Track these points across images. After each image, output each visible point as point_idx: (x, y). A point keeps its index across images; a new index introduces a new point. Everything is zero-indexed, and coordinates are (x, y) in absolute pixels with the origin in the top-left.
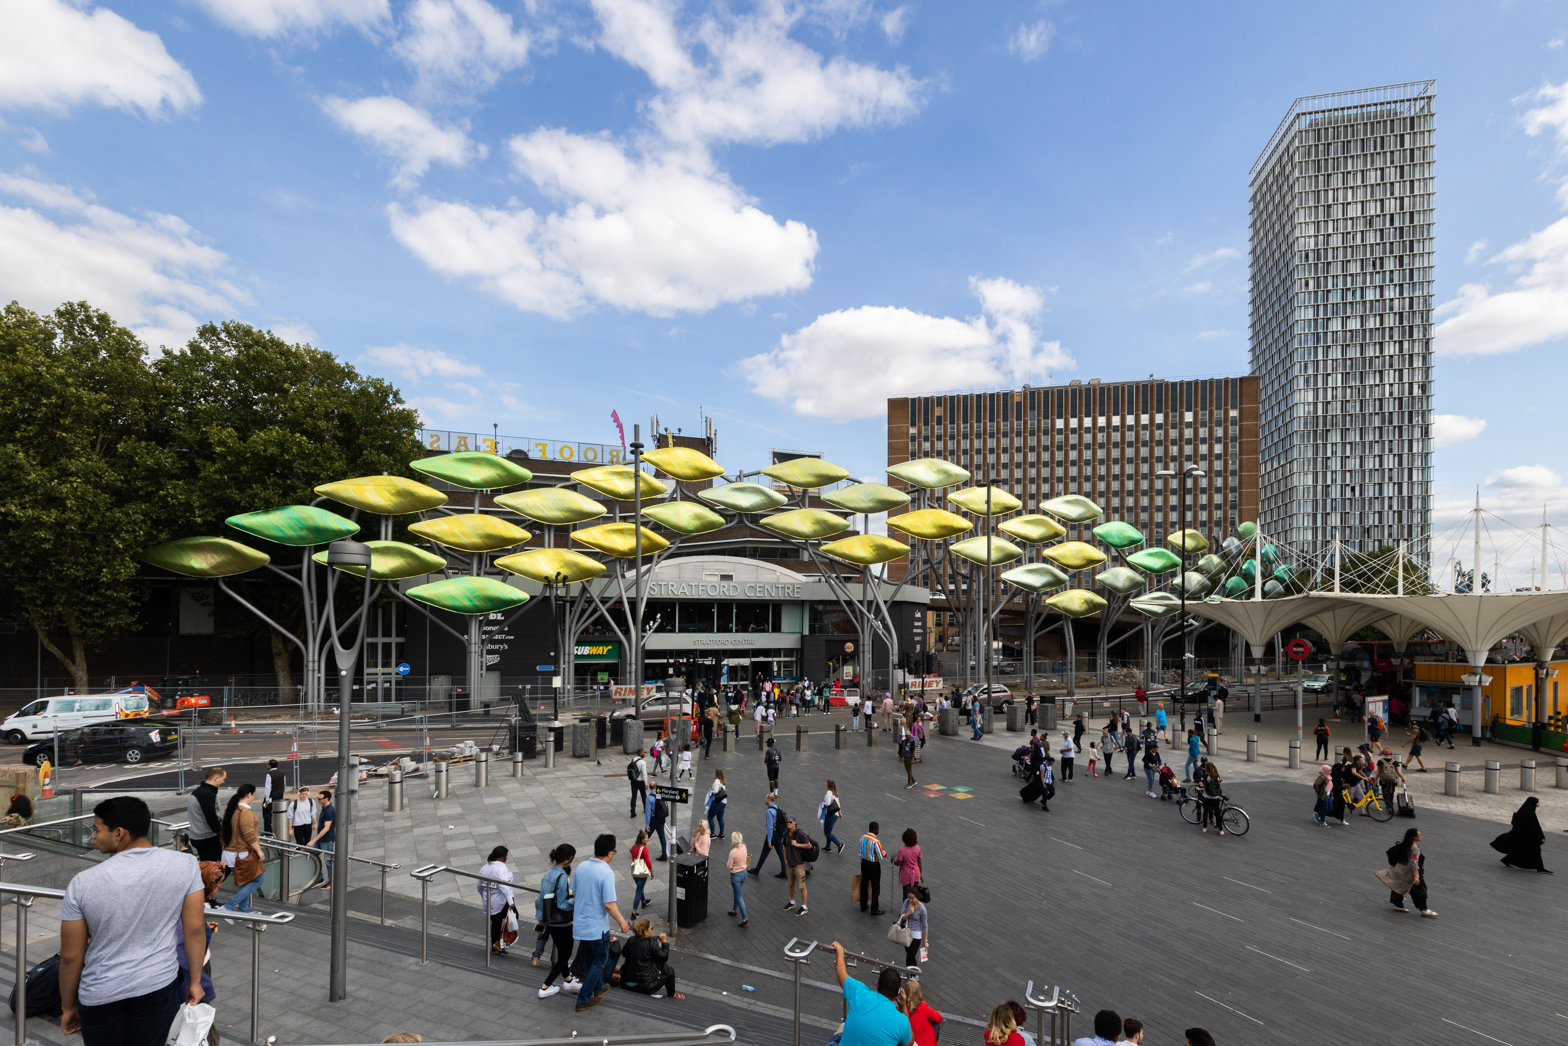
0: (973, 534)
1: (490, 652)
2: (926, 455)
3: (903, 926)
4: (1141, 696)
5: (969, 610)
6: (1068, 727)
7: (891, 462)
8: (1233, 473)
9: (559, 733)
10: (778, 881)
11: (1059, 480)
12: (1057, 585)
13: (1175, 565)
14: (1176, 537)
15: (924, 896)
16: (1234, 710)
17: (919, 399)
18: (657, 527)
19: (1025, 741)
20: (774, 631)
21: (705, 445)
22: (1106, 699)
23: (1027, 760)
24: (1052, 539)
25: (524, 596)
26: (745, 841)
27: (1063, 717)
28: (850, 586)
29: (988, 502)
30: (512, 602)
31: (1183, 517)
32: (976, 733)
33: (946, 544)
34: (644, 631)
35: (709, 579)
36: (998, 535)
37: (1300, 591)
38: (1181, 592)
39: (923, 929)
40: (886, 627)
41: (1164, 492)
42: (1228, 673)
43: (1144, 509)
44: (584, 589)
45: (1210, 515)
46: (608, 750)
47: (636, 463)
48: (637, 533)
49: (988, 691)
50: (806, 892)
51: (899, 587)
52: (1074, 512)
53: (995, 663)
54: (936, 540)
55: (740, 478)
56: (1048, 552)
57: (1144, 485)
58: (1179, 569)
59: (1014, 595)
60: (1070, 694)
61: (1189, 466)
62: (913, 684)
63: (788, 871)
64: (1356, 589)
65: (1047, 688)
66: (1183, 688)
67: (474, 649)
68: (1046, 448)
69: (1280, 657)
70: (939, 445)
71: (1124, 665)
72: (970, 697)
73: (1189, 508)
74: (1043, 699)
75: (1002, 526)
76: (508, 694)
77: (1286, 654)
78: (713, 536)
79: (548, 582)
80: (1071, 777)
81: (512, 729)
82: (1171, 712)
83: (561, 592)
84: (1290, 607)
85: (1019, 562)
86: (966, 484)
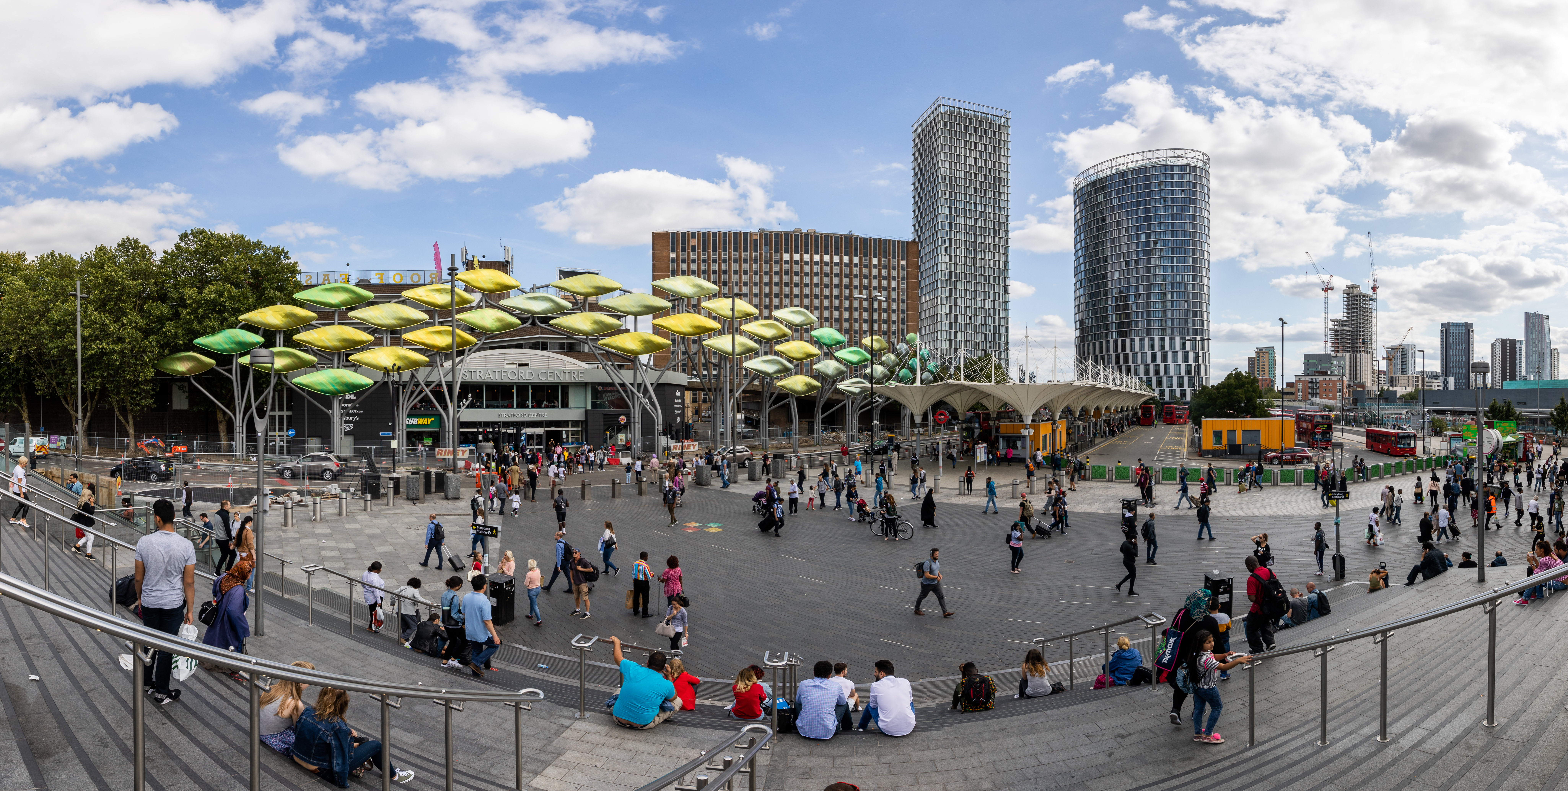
0: (721, 332)
1: (346, 422)
2: (683, 273)
3: (667, 624)
4: (845, 452)
5: (719, 390)
6: (794, 475)
7: (655, 278)
8: (903, 301)
9: (396, 481)
10: (566, 595)
11: (786, 296)
12: (785, 372)
13: (866, 360)
14: (867, 341)
15: (685, 602)
16: (904, 458)
17: (678, 233)
18: (467, 328)
19: (762, 487)
20: (563, 406)
21: (504, 266)
22: (820, 455)
23: (764, 501)
24: (781, 338)
25: (370, 382)
26: (539, 566)
27: (790, 469)
28: (622, 371)
29: (733, 309)
30: (361, 386)
31: (871, 327)
32: (724, 483)
33: (700, 340)
34: (459, 407)
35: (509, 366)
36: (740, 334)
37: (942, 380)
38: (871, 378)
39: (684, 624)
40: (652, 403)
41: (859, 309)
42: (900, 433)
43: (846, 320)
44: (413, 376)
45: (889, 327)
46: (433, 496)
47: (452, 281)
48: (453, 334)
49: (733, 451)
50: (588, 603)
51: (663, 372)
52: (797, 319)
53: (739, 430)
54: (692, 337)
55: (533, 289)
56: (778, 348)
57: (846, 304)
58: (869, 363)
59: (753, 379)
60: (795, 451)
61: (875, 293)
62: (675, 448)
63: (574, 588)
64: (972, 380)
65: (778, 448)
66: (872, 445)
67: (336, 419)
68: (776, 273)
69: (931, 423)
70: (694, 267)
71: (833, 430)
72: (720, 457)
73: (876, 321)
74: (775, 456)
75: (744, 327)
76: (360, 452)
77: (934, 420)
78: (511, 334)
79: (387, 371)
80: (796, 511)
81: (363, 477)
82: (865, 462)
83: (397, 378)
84: (936, 390)
85: (757, 354)
86: (715, 296)
